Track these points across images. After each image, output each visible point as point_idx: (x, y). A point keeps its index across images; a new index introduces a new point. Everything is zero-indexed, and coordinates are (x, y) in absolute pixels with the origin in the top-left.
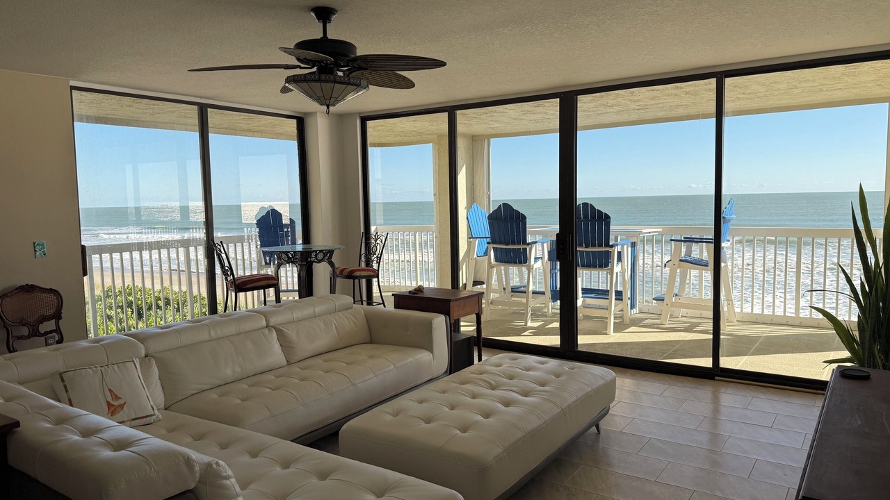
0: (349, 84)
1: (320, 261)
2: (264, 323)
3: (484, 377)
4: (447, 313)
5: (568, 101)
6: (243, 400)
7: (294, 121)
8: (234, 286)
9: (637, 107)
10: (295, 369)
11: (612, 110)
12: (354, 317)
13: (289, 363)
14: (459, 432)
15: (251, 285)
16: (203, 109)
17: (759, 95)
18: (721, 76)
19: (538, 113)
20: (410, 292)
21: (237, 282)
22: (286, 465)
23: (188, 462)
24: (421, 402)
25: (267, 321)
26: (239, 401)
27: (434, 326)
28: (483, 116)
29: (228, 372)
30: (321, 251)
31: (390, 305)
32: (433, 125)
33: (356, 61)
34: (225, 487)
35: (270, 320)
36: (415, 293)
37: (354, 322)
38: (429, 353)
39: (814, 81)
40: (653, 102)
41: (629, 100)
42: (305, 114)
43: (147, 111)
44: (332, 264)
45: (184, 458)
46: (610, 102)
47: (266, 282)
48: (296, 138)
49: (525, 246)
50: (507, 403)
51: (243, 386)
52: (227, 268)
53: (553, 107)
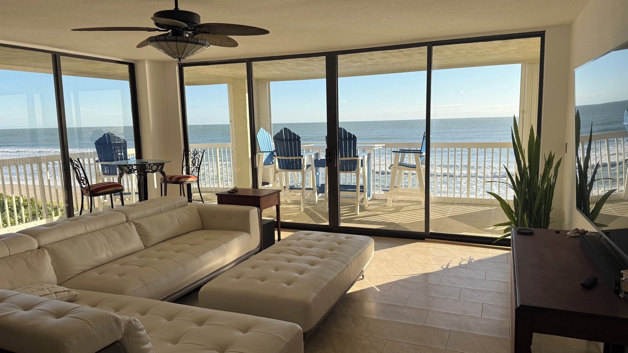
0: (197, 43)
1: (154, 172)
2: (125, 219)
3: (291, 247)
4: (258, 206)
5: (331, 59)
6: (120, 276)
7: (127, 66)
8: (89, 193)
9: (372, 63)
10: (152, 251)
11: (355, 65)
12: (189, 210)
13: (146, 247)
14: (286, 285)
15: (103, 191)
16: (56, 57)
17: (448, 57)
18: (430, 45)
19: (307, 65)
20: (229, 192)
21: (92, 189)
22: (170, 318)
23: (117, 321)
24: (254, 267)
25: (127, 217)
26: (117, 277)
27: (250, 215)
28: (268, 66)
29: (103, 256)
30: (154, 164)
31: (215, 202)
32: (231, 71)
33: (202, 27)
34: (140, 336)
35: (129, 217)
36: (233, 193)
37: (189, 214)
38: (248, 234)
39: (482, 49)
40: (383, 60)
41: (368, 59)
42: (136, 61)
43: (6, 56)
44: (163, 173)
45: (113, 318)
46: (356, 59)
47: (114, 188)
48: (128, 79)
49: (300, 158)
50: (312, 264)
51: (116, 265)
52: (83, 178)
53: (322, 62)
